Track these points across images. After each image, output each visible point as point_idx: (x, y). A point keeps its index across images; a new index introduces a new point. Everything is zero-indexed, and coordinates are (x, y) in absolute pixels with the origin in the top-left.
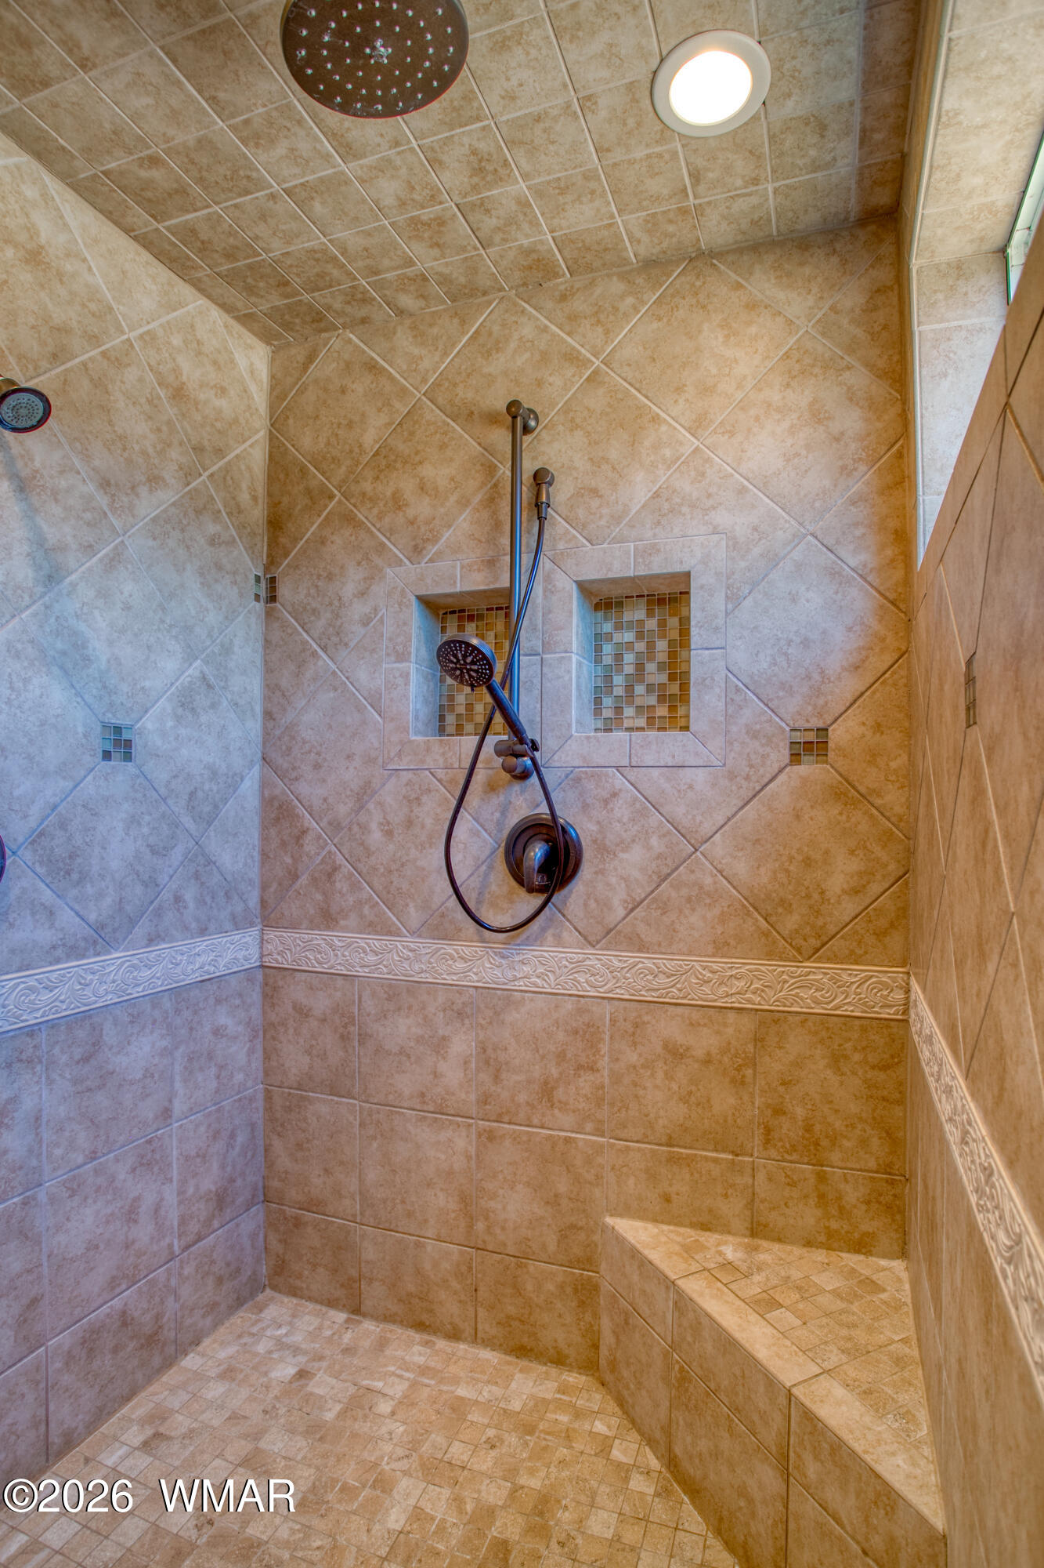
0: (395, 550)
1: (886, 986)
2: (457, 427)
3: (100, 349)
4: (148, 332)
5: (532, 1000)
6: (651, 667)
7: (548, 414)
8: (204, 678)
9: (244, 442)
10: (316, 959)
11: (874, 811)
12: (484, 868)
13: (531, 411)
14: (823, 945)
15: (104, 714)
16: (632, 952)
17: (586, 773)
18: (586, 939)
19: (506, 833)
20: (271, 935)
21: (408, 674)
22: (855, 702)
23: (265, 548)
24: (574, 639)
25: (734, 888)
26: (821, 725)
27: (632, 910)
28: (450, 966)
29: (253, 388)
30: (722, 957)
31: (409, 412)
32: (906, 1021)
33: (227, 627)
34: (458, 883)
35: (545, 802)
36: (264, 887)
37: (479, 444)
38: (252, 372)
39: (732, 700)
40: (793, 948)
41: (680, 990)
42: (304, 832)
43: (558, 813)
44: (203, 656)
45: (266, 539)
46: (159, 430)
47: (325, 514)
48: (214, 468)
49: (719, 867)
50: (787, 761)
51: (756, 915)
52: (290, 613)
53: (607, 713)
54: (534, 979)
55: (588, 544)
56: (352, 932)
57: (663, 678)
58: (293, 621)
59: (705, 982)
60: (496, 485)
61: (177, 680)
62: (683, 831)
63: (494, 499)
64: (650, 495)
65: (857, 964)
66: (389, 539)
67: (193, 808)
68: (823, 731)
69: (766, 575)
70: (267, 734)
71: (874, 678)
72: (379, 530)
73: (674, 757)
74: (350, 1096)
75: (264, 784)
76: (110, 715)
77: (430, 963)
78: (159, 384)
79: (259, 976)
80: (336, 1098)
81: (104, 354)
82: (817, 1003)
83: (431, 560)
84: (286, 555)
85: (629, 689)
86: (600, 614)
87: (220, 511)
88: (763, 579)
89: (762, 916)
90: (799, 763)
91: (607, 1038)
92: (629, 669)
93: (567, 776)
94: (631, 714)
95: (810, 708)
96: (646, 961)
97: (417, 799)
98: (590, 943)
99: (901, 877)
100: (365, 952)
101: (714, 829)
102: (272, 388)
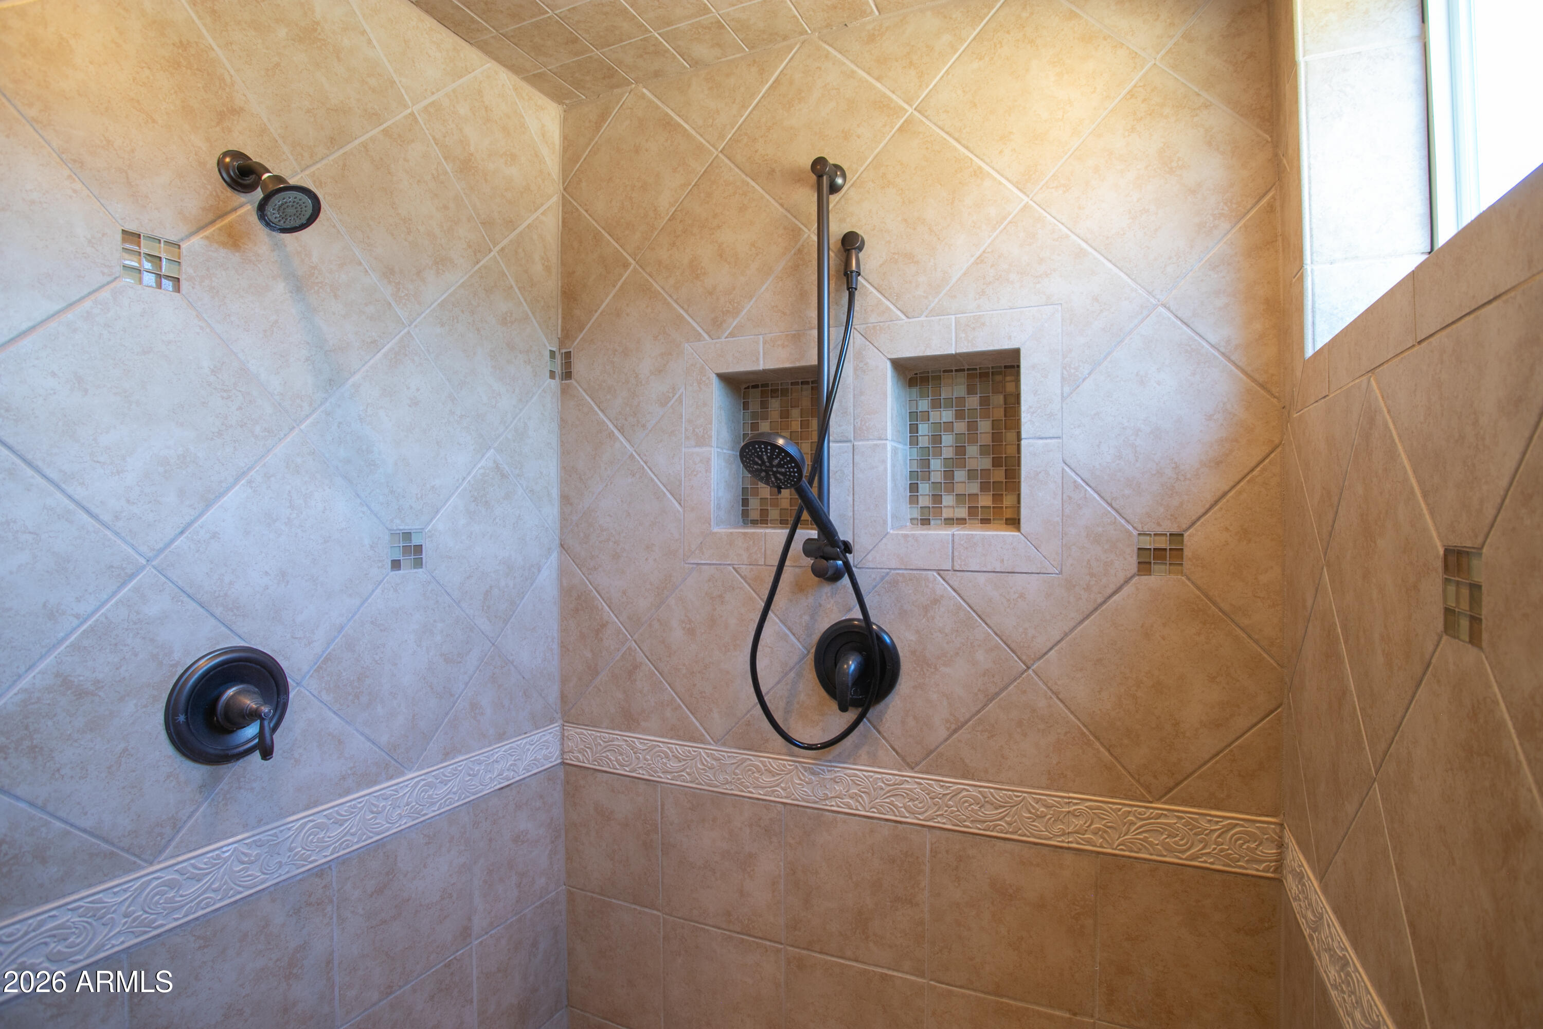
0: (695, 325)
1: (1253, 837)
2: (757, 187)
3: (381, 128)
4: (433, 103)
5: (845, 822)
6: (972, 450)
7: (857, 171)
8: (498, 467)
9: (536, 211)
10: (617, 760)
11: (1239, 631)
12: (792, 674)
13: (837, 167)
14: (1177, 785)
15: (392, 521)
16: (955, 777)
17: (903, 575)
18: (904, 759)
19: (816, 637)
20: (571, 731)
21: (709, 460)
22: (1216, 502)
23: (560, 321)
24: (889, 424)
25: (1072, 713)
26: (1175, 530)
27: (955, 731)
28: (757, 779)
29: (545, 152)
30: (1057, 790)
31: (705, 171)
32: (1280, 881)
33: (521, 410)
34: (764, 690)
35: (858, 607)
36: (564, 681)
37: (782, 205)
38: (543, 135)
39: (1070, 498)
40: (1142, 785)
41: (1009, 824)
42: (604, 625)
43: (873, 619)
44: (496, 445)
45: (560, 310)
46: (446, 207)
47: (620, 284)
48: (505, 242)
49: (1055, 688)
50: (1134, 568)
51: (1097, 745)
52: (585, 391)
53: (925, 501)
54: (847, 800)
55: (903, 317)
56: (654, 735)
57: (986, 463)
58: (589, 400)
59: (1038, 816)
60: (800, 251)
61: (469, 473)
62: (1013, 646)
63: (798, 266)
64: (973, 260)
65: (1218, 809)
66: (686, 311)
67: (489, 607)
68: (1177, 537)
69: (1109, 353)
70: (564, 518)
71: (1240, 477)
72: (676, 301)
73: (1002, 561)
74: (653, 907)
75: (563, 572)
76: (397, 521)
77: (735, 774)
78: (445, 159)
79: (561, 774)
80: (638, 908)
81: (385, 132)
82: (1170, 850)
83: (732, 335)
84: (581, 329)
85: (949, 475)
86: (915, 390)
87: (512, 287)
88: (1105, 358)
89: (1104, 747)
90: (1149, 572)
91: (927, 869)
92: (948, 453)
93: (882, 578)
94: (951, 504)
95: (1162, 510)
96: (969, 788)
97: (721, 596)
98: (908, 764)
99: (1272, 712)
100: (667, 757)
101: (1049, 645)
102: (565, 150)
